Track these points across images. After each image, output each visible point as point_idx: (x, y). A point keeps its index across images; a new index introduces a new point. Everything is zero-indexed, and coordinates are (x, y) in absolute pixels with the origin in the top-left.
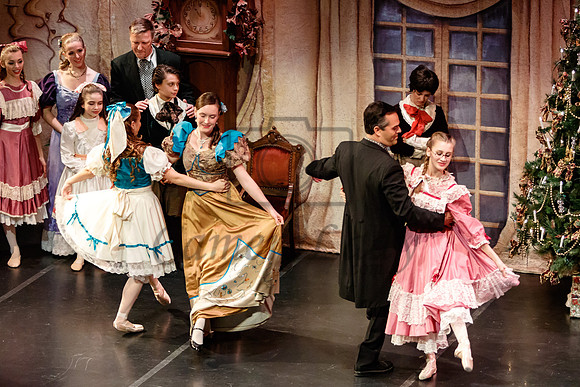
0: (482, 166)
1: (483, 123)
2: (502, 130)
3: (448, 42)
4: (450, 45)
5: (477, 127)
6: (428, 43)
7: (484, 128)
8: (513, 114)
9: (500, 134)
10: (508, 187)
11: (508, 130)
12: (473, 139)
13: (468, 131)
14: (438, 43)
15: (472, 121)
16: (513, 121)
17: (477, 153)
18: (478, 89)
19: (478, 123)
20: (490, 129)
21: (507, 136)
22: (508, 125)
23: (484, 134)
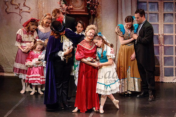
3: (163, 6)
4: (164, 7)
5: (174, 34)
6: (156, 7)
13: (171, 36)
14: (160, 6)
15: (172, 32)
17: (174, 43)
18: (174, 21)
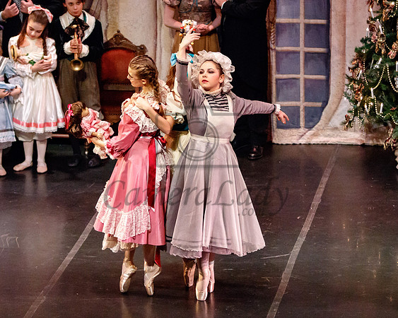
0: (306, 54)
1: (306, 17)
2: (323, 22)
5: (302, 21)
7: (307, 21)
8: (332, 8)
9: (322, 25)
10: (329, 71)
11: (329, 22)
12: (298, 31)
13: (293, 24)
15: (297, 16)
16: (333, 14)
17: (302, 43)
19: (302, 17)
20: (312, 21)
21: (327, 27)
22: (328, 18)
23: (308, 26)
